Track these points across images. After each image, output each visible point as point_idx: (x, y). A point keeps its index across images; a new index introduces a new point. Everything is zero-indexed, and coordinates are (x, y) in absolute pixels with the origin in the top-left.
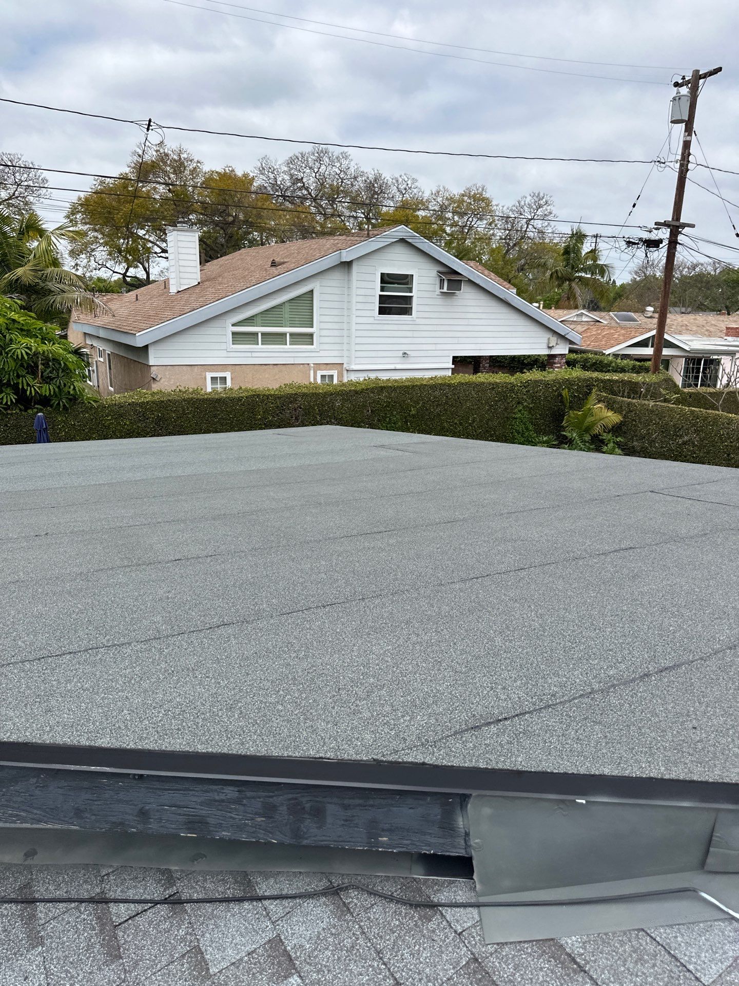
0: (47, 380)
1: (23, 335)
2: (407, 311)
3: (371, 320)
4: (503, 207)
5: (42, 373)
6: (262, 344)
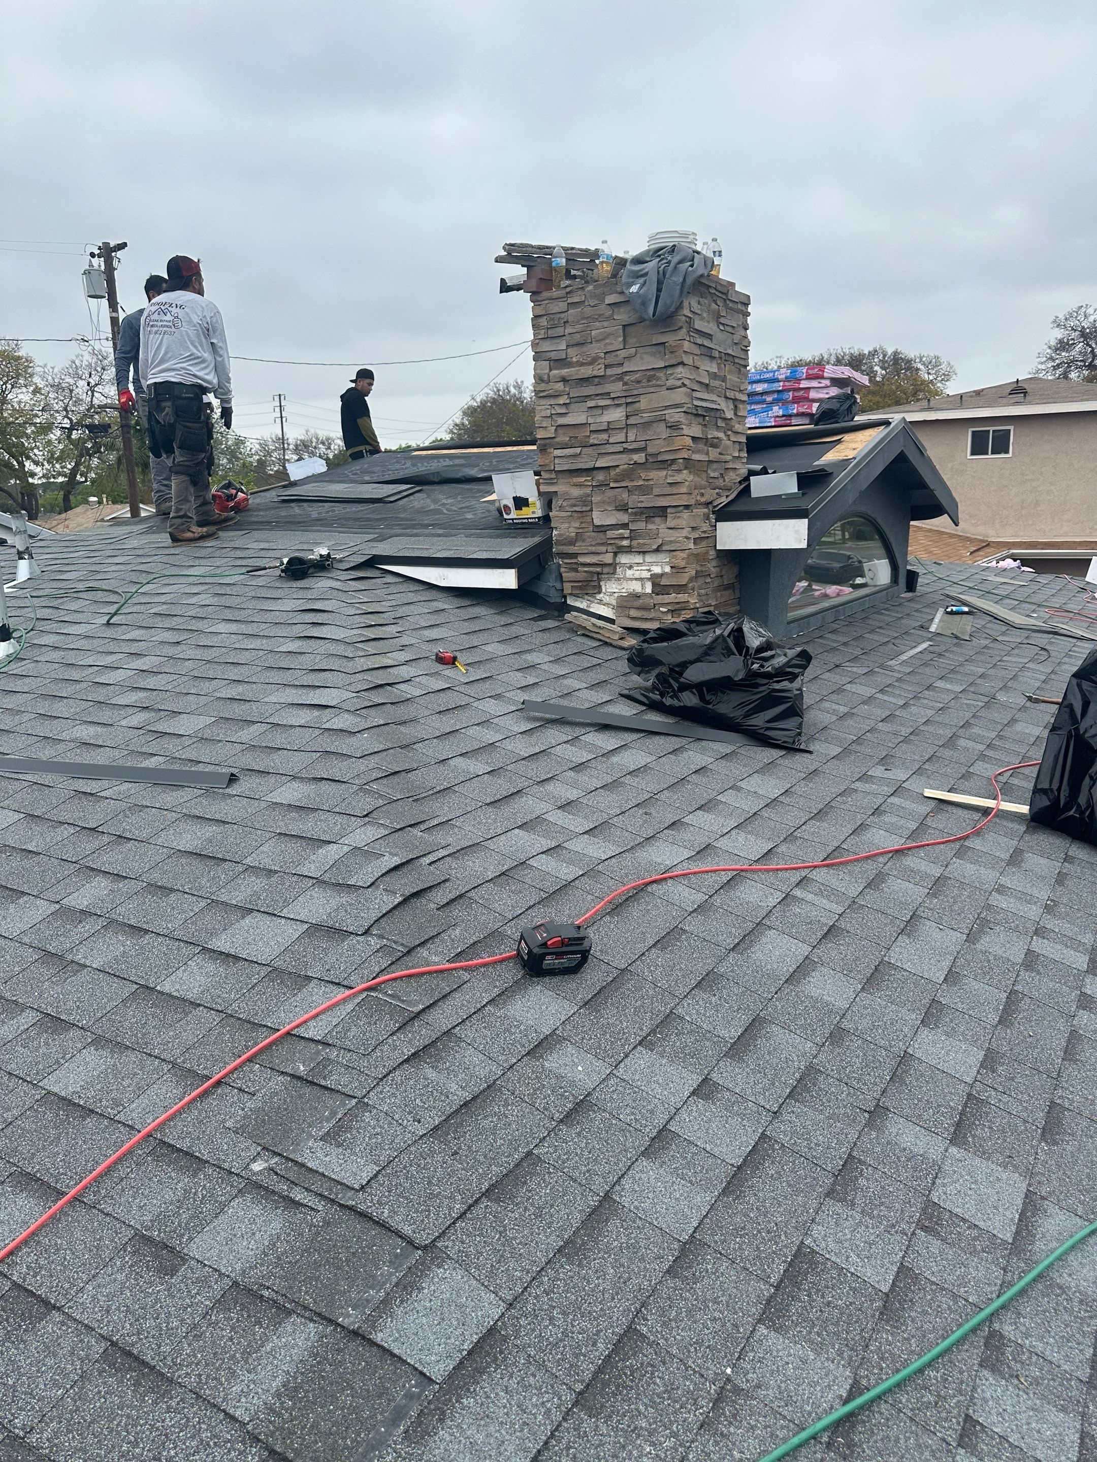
4: (53, 368)
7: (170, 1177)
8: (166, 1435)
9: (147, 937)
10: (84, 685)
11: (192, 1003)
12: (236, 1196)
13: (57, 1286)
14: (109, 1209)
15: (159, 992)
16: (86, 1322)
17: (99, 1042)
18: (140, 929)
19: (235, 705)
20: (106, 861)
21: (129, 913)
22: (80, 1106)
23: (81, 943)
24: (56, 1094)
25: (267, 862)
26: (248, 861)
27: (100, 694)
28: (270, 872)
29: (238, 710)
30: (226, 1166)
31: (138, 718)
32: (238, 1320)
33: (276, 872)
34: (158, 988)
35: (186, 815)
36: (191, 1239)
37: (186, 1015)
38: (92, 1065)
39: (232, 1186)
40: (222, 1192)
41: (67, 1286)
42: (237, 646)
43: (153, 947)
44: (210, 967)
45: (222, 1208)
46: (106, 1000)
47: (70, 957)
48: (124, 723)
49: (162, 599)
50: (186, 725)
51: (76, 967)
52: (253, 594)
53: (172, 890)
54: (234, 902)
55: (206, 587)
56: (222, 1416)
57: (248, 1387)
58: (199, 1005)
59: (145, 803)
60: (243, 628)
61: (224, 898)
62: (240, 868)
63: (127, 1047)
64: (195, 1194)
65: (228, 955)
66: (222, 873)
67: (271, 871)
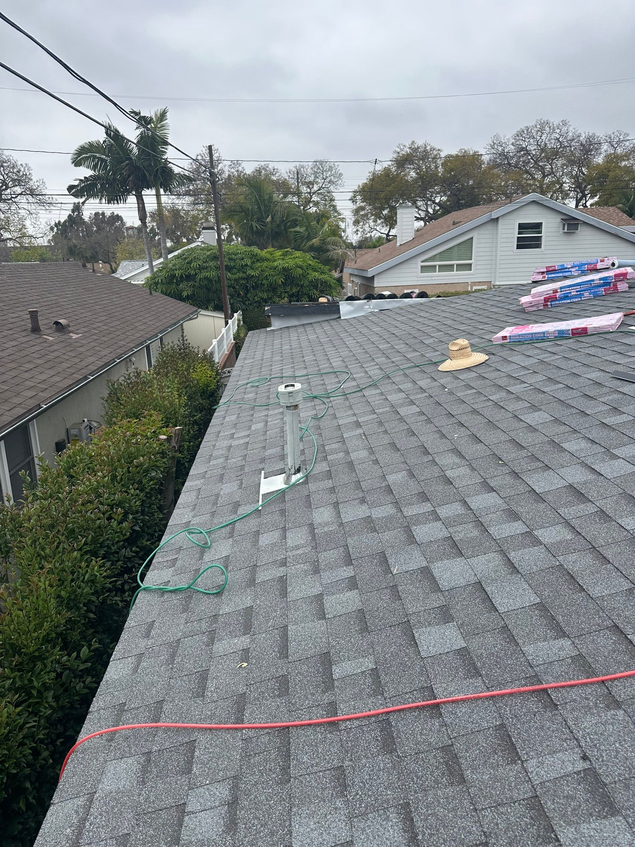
1: (313, 271)
2: (539, 246)
3: (511, 253)
5: (320, 288)
6: (439, 272)
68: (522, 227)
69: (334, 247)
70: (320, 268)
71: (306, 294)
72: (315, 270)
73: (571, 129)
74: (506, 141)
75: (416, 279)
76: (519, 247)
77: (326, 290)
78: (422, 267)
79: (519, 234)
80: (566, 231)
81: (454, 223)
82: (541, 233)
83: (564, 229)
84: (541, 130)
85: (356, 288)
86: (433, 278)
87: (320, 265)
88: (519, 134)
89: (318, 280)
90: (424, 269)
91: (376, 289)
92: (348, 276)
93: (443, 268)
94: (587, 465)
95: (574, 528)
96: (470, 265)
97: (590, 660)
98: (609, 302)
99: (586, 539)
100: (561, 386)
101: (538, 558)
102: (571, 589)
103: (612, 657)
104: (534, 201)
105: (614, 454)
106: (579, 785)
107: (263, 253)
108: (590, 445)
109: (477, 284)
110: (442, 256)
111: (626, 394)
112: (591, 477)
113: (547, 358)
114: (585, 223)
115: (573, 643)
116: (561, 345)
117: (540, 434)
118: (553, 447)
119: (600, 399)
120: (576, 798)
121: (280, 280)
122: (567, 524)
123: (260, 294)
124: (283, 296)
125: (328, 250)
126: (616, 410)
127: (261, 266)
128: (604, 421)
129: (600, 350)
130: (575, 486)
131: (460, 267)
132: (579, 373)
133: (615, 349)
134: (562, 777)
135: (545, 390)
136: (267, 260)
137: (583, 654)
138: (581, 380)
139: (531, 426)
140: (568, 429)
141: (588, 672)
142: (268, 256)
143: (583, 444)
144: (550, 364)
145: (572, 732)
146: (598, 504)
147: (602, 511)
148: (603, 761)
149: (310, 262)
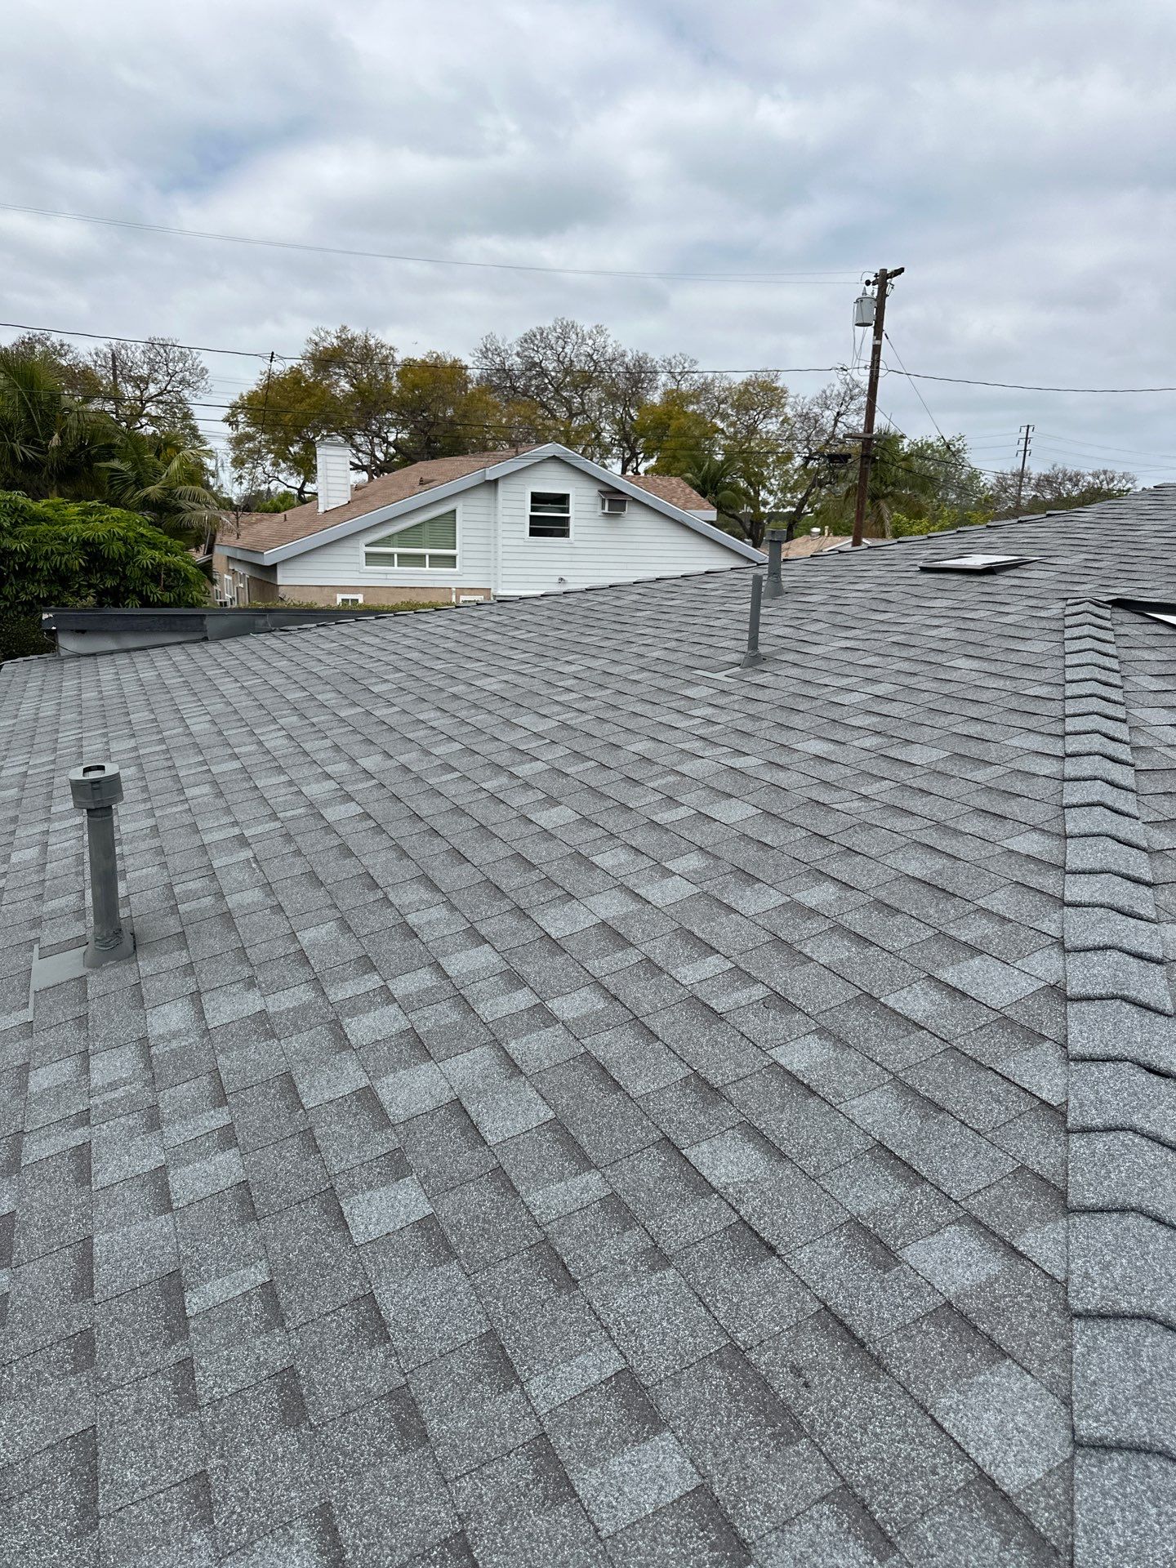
0: (167, 588)
1: (149, 548)
2: (564, 533)
3: (521, 542)
4: (804, 398)
5: (164, 582)
6: (399, 566)
7: (887, 1180)
8: (873, 1412)
9: (872, 949)
10: (820, 703)
11: (915, 1024)
12: (953, 1223)
13: (778, 1236)
14: (827, 1187)
15: (882, 1004)
16: (803, 1278)
17: (822, 1032)
18: (866, 940)
19: (972, 743)
20: (834, 868)
21: (855, 921)
22: (803, 1084)
23: (808, 938)
24: (781, 1067)
25: (999, 908)
26: (981, 902)
27: (835, 713)
28: (1004, 920)
29: (975, 749)
30: (945, 1190)
31: (871, 742)
32: (949, 1340)
33: (1010, 921)
34: (882, 1000)
35: (915, 841)
36: (905, 1245)
37: (909, 1033)
38: (815, 1052)
39: (949, 1211)
40: (940, 1213)
41: (787, 1239)
42: (978, 683)
43: (878, 960)
44: (936, 996)
45: (938, 1229)
46: (830, 996)
47: (799, 948)
48: (856, 743)
49: (901, 629)
50: (917, 755)
51: (803, 958)
52: (999, 631)
53: (898, 911)
54: (963, 939)
55: (949, 620)
56: (929, 1420)
57: (958, 1406)
58: (923, 1028)
59: (874, 823)
60: (985, 666)
61: (953, 933)
62: (970, 907)
63: (849, 1046)
64: (912, 1204)
65: (955, 989)
66: (951, 908)
67: (1004, 918)
68: (538, 499)
69: (193, 504)
70: (166, 543)
71: (134, 591)
72: (154, 546)
73: (610, 341)
74: (507, 347)
75: (357, 575)
76: (533, 532)
77: (178, 586)
78: (367, 554)
79: (532, 511)
80: (606, 511)
81: (422, 483)
82: (568, 512)
83: (603, 508)
84: (564, 338)
85: (242, 585)
86: (389, 577)
87: (165, 538)
88: (528, 339)
89: (159, 565)
90: (371, 558)
91: (280, 588)
92: (224, 560)
93: (405, 559)
94: (628, 888)
95: (608, 991)
96: (454, 557)
97: (627, 1199)
98: (665, 631)
99: (625, 1006)
100: (592, 764)
101: (553, 1046)
102: (601, 1090)
103: (660, 1189)
104: (554, 458)
105: (667, 869)
106: (609, 1400)
107: (39, 506)
108: (633, 857)
109: (466, 592)
110: (402, 537)
111: (684, 775)
112: (634, 906)
113: (572, 719)
114: (635, 500)
115: (604, 1176)
116: (593, 699)
117: (560, 842)
118: (579, 863)
119: (650, 785)
120: (603, 1422)
121: (78, 562)
122: (598, 984)
123: (32, 588)
124: (83, 592)
125: (180, 510)
126: (671, 801)
127: (33, 533)
128: (654, 818)
129: (650, 706)
130: (610, 923)
131: (437, 560)
132: (618, 744)
133: (673, 705)
134: (582, 1394)
135: (569, 771)
136: (48, 521)
137: (618, 1191)
138: (621, 753)
139: (546, 830)
140: (602, 832)
141: (625, 1219)
142: (50, 513)
143: (624, 856)
144: (576, 730)
145: (598, 1319)
146: (643, 949)
147: (649, 960)
148: (643, 1353)
149: (141, 530)
